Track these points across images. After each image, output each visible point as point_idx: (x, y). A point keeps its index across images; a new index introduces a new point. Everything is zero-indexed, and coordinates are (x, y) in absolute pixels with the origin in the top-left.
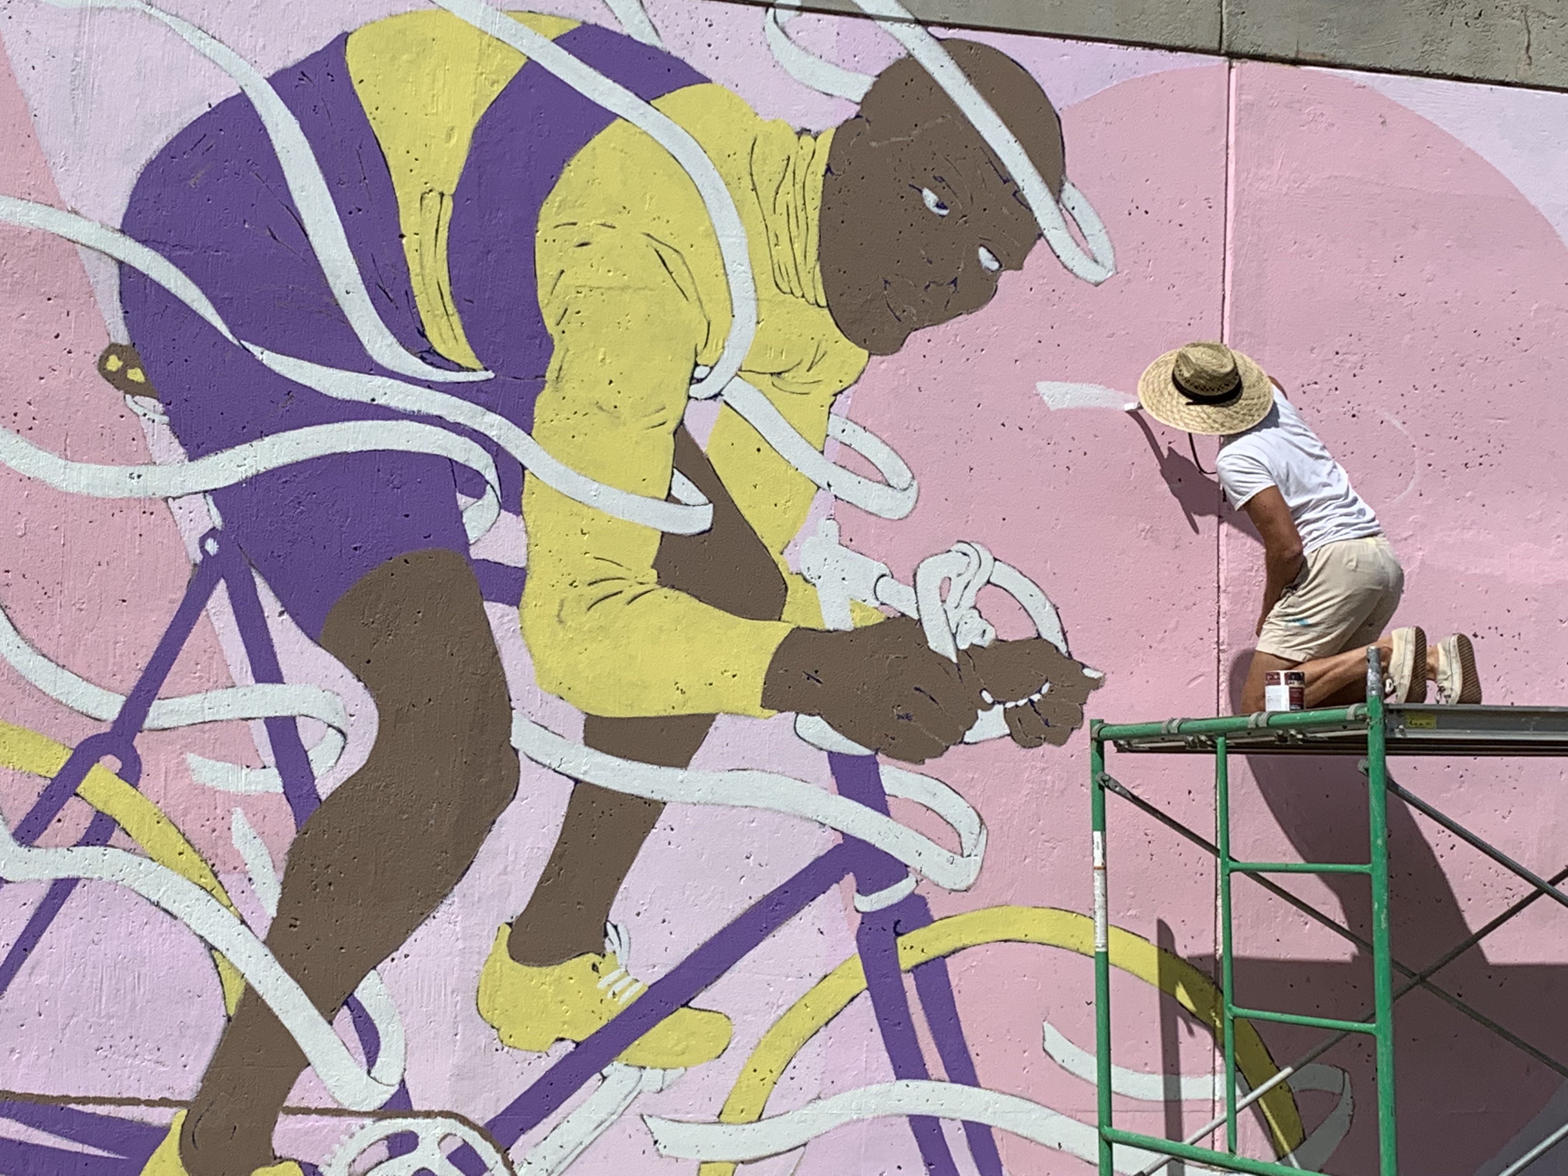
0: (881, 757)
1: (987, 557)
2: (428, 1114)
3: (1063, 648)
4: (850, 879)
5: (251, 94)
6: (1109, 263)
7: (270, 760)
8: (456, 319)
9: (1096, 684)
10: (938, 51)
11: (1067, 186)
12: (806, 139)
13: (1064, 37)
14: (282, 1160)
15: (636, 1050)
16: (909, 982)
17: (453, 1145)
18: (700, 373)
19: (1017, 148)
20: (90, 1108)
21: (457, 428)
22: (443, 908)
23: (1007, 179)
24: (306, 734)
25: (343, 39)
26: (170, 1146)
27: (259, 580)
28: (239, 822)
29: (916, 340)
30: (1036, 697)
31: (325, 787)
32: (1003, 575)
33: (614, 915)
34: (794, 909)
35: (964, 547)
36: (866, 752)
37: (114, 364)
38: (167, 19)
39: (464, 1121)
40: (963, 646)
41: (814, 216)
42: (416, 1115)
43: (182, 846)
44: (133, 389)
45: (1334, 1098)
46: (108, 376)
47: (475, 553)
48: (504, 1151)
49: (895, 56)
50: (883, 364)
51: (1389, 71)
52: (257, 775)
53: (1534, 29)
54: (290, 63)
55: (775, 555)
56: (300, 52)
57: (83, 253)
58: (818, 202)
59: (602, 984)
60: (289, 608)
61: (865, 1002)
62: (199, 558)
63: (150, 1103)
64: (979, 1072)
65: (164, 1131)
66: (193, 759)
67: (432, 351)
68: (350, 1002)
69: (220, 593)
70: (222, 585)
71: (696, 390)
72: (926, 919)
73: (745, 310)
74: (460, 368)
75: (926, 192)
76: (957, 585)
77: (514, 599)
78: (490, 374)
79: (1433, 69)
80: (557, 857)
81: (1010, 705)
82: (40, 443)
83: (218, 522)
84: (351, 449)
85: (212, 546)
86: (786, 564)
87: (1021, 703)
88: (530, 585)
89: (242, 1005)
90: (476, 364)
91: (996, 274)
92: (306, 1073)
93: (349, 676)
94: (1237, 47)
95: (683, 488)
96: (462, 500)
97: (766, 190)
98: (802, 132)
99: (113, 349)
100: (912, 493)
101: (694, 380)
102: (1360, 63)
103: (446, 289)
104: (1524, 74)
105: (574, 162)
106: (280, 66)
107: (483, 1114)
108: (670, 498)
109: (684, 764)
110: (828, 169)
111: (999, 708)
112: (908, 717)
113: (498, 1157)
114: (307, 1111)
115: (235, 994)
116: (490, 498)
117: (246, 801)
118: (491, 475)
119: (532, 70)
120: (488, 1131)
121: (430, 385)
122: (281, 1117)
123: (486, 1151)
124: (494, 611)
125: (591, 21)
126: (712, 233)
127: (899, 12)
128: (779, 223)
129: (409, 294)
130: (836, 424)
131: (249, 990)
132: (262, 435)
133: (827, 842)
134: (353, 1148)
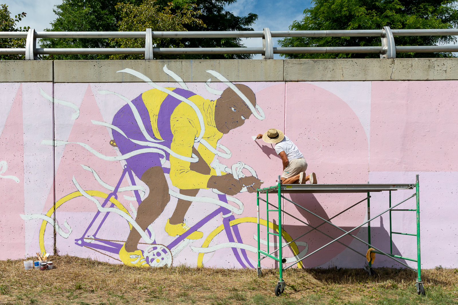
0: (226, 195)
1: (243, 164)
2: (159, 244)
3: (257, 178)
4: (222, 213)
5: (129, 104)
6: (264, 116)
7: (135, 196)
8: (159, 133)
9: (262, 183)
10: (234, 86)
11: (256, 105)
12: (212, 102)
13: (256, 82)
14: (139, 250)
15: (188, 237)
16: (231, 228)
17: (162, 249)
18: (196, 138)
19: (248, 100)
20: (113, 242)
21: (159, 149)
22: (159, 216)
23: (246, 105)
24: (140, 192)
25: (141, 94)
26: (123, 247)
27: (132, 171)
28: (131, 204)
29: (231, 131)
30: (252, 185)
31: (142, 200)
32: (246, 166)
33: (185, 218)
34: (213, 217)
35: (240, 163)
36: (224, 194)
37: (112, 143)
38: (117, 94)
39: (164, 246)
40: (240, 178)
41: (214, 113)
42: (157, 244)
43: (123, 207)
44: (114, 146)
45: (305, 247)
46: (111, 144)
47: (163, 166)
48: (170, 250)
49: (227, 88)
50: (225, 135)
51: (315, 81)
52: (133, 198)
53: (344, 71)
54: (134, 99)
55: (209, 165)
56: (135, 97)
57: (107, 128)
58: (214, 111)
59: (183, 227)
60: (137, 175)
61: (224, 231)
62: (124, 168)
63: (121, 241)
64: (243, 242)
65: (123, 245)
66: (124, 196)
67: (155, 138)
68: (147, 229)
69: (127, 174)
70: (127, 172)
71: (195, 141)
72: (234, 219)
73: (203, 128)
74: (160, 140)
75: (232, 108)
76: (239, 168)
77: (168, 173)
78: (164, 141)
79: (324, 80)
80: (176, 210)
81: (248, 186)
82: (103, 154)
83: (126, 164)
84: (144, 152)
85: (126, 167)
86: (210, 166)
87: (249, 186)
88: (171, 171)
89: (132, 229)
90: (162, 139)
91: (244, 120)
92: (141, 238)
93: (145, 184)
94: (286, 80)
95: (194, 155)
96: (160, 159)
97: (206, 110)
98: (211, 101)
99: (112, 141)
100: (231, 154)
101: (195, 139)
102: (310, 80)
103: (157, 129)
104: (342, 79)
105: (176, 109)
106: (133, 99)
107: (167, 245)
108: (192, 157)
109: (195, 196)
110: (216, 106)
111: (246, 187)
112: (231, 189)
113: (169, 251)
114: (142, 243)
115: (131, 228)
116: (165, 158)
117: (132, 201)
118: (165, 155)
119: (169, 96)
120: (167, 247)
121: (155, 143)
122: (138, 244)
123: (167, 250)
124: (166, 175)
125: (178, 88)
126: (197, 117)
127: (227, 80)
128: (208, 115)
129: (152, 130)
130: (218, 145)
131: (133, 227)
132: (132, 151)
133: (218, 207)
134: (148, 249)
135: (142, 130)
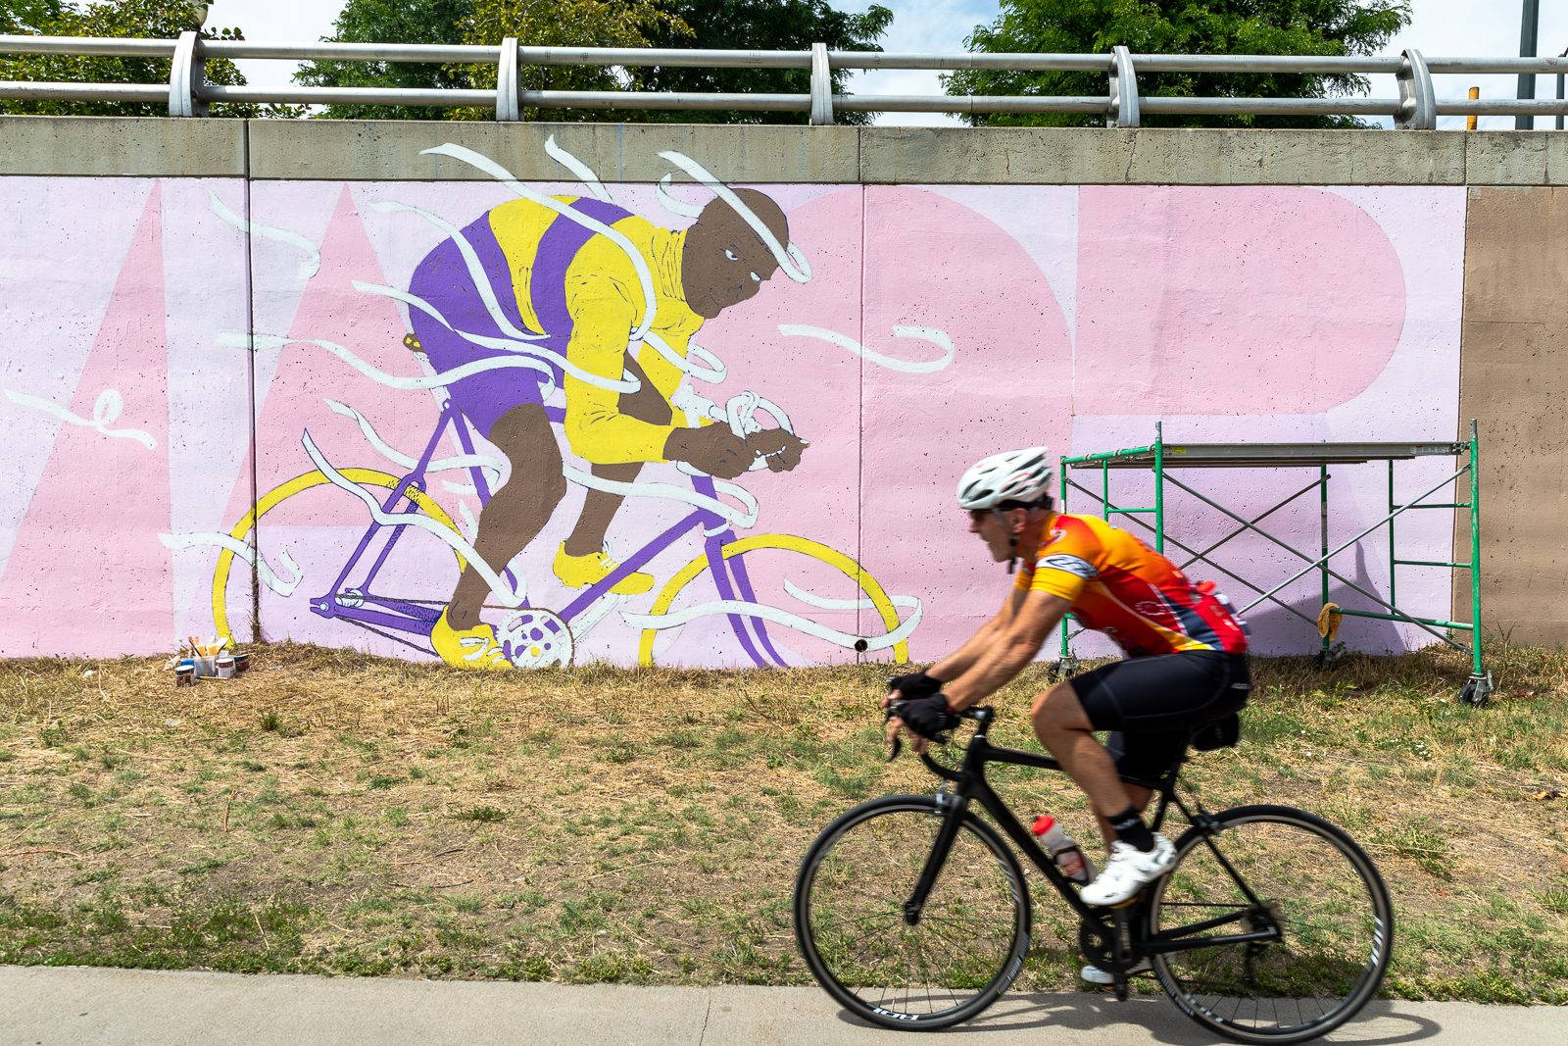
0: (713, 477)
1: (757, 397)
2: (536, 609)
3: (791, 432)
4: (701, 524)
5: (454, 238)
6: (809, 274)
7: (472, 482)
8: (535, 316)
9: (806, 446)
10: (732, 194)
11: (790, 244)
12: (675, 234)
13: (787, 183)
14: (483, 624)
15: (615, 588)
16: (727, 563)
17: (547, 620)
18: (633, 331)
19: (768, 230)
20: (419, 604)
22: (538, 535)
23: (763, 243)
24: (485, 472)
25: (488, 213)
26: (443, 619)
27: (465, 417)
28: (462, 505)
29: (725, 311)
30: (779, 452)
31: (493, 491)
32: (764, 404)
33: (606, 538)
34: (679, 536)
35: (748, 394)
36: (708, 475)
37: (409, 341)
38: (422, 212)
39: (550, 612)
40: (748, 433)
41: (679, 265)
42: (532, 609)
43: (441, 513)
44: (416, 350)
45: (913, 610)
46: (407, 345)
47: (546, 404)
48: (566, 624)
49: (713, 198)
50: (710, 322)
51: (939, 183)
52: (467, 487)
53: (1011, 158)
54: (468, 225)
55: (667, 400)
56: (471, 220)
57: (396, 302)
58: (681, 259)
59: (602, 563)
60: (477, 427)
61: (709, 571)
62: (443, 410)
63: (435, 603)
64: (756, 598)
65: (441, 613)
66: (444, 482)
67: (526, 328)
68: (505, 568)
69: (451, 424)
70: (451, 419)
71: (632, 337)
72: (734, 539)
73: (652, 304)
74: (537, 334)
75: (727, 251)
76: (745, 408)
77: (562, 421)
78: (549, 336)
79: (961, 180)
80: (582, 517)
81: (768, 455)
82: (385, 371)
83: (449, 397)
84: (497, 367)
85: (447, 405)
86: (672, 403)
87: (773, 454)
88: (568, 415)
89: (466, 569)
90: (543, 332)
91: (759, 283)
92: (490, 593)
93: (500, 451)
94: (865, 180)
95: (628, 375)
96: (540, 384)
97: (659, 256)
98: (672, 233)
99: (408, 335)
100: (724, 372)
101: (631, 333)
102: (925, 181)
103: (530, 305)
104: (1005, 178)
105: (579, 252)
106: (464, 226)
107: (558, 609)
108: (623, 379)
109: (632, 481)
110: (685, 246)
111: (763, 457)
112: (724, 461)
113: (564, 625)
114: (492, 607)
115: (464, 566)
116: (551, 383)
117: (465, 498)
118: (551, 374)
119: (561, 219)
120: (559, 616)
121: (526, 341)
122: (482, 608)
123: (559, 623)
124: (554, 425)
125: (584, 196)
126: (636, 275)
127: (712, 179)
128: (664, 269)
129: (516, 308)
130: (691, 347)
131: (468, 564)
132: (464, 364)
133: (692, 510)
134: (509, 620)
135: (489, 307)
